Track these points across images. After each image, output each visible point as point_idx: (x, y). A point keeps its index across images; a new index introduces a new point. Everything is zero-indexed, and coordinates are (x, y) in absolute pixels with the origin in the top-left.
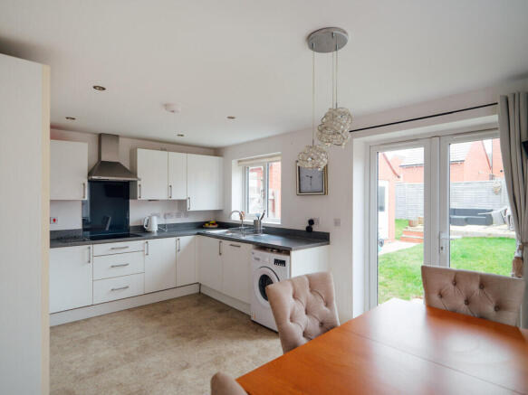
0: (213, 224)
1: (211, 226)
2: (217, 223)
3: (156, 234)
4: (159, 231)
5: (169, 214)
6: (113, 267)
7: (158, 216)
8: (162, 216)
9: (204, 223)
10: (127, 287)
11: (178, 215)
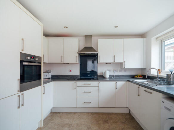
0: (140, 76)
1: (139, 77)
2: (142, 76)
3: (108, 79)
4: (110, 78)
5: (116, 70)
6: (85, 92)
7: (110, 71)
8: (112, 71)
9: (135, 75)
10: (91, 103)
11: (121, 71)
